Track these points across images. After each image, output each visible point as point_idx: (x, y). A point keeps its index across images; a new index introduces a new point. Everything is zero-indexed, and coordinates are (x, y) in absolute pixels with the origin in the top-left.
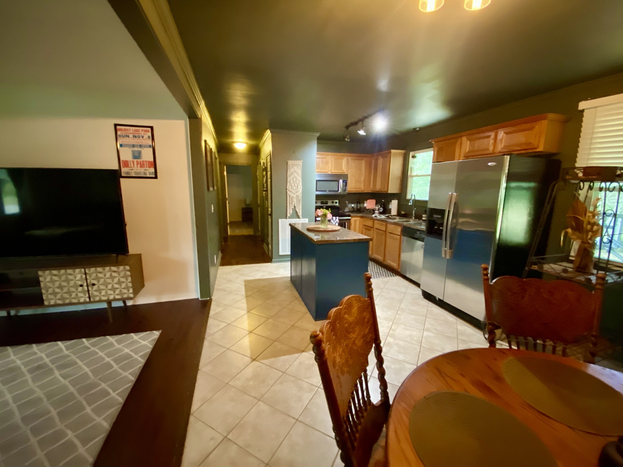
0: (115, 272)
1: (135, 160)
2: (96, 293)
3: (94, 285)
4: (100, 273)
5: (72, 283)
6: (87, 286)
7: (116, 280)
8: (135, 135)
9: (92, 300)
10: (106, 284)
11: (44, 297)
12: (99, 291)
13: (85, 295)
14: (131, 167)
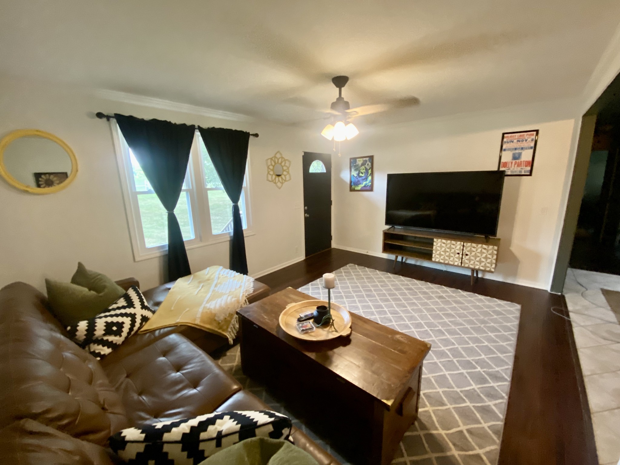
0: (485, 249)
1: (514, 161)
2: (467, 261)
3: (467, 255)
4: (474, 247)
5: (453, 251)
6: (462, 255)
7: (484, 255)
8: (519, 140)
9: (463, 265)
10: (476, 256)
11: (433, 255)
12: (470, 260)
13: (459, 261)
14: (509, 167)
